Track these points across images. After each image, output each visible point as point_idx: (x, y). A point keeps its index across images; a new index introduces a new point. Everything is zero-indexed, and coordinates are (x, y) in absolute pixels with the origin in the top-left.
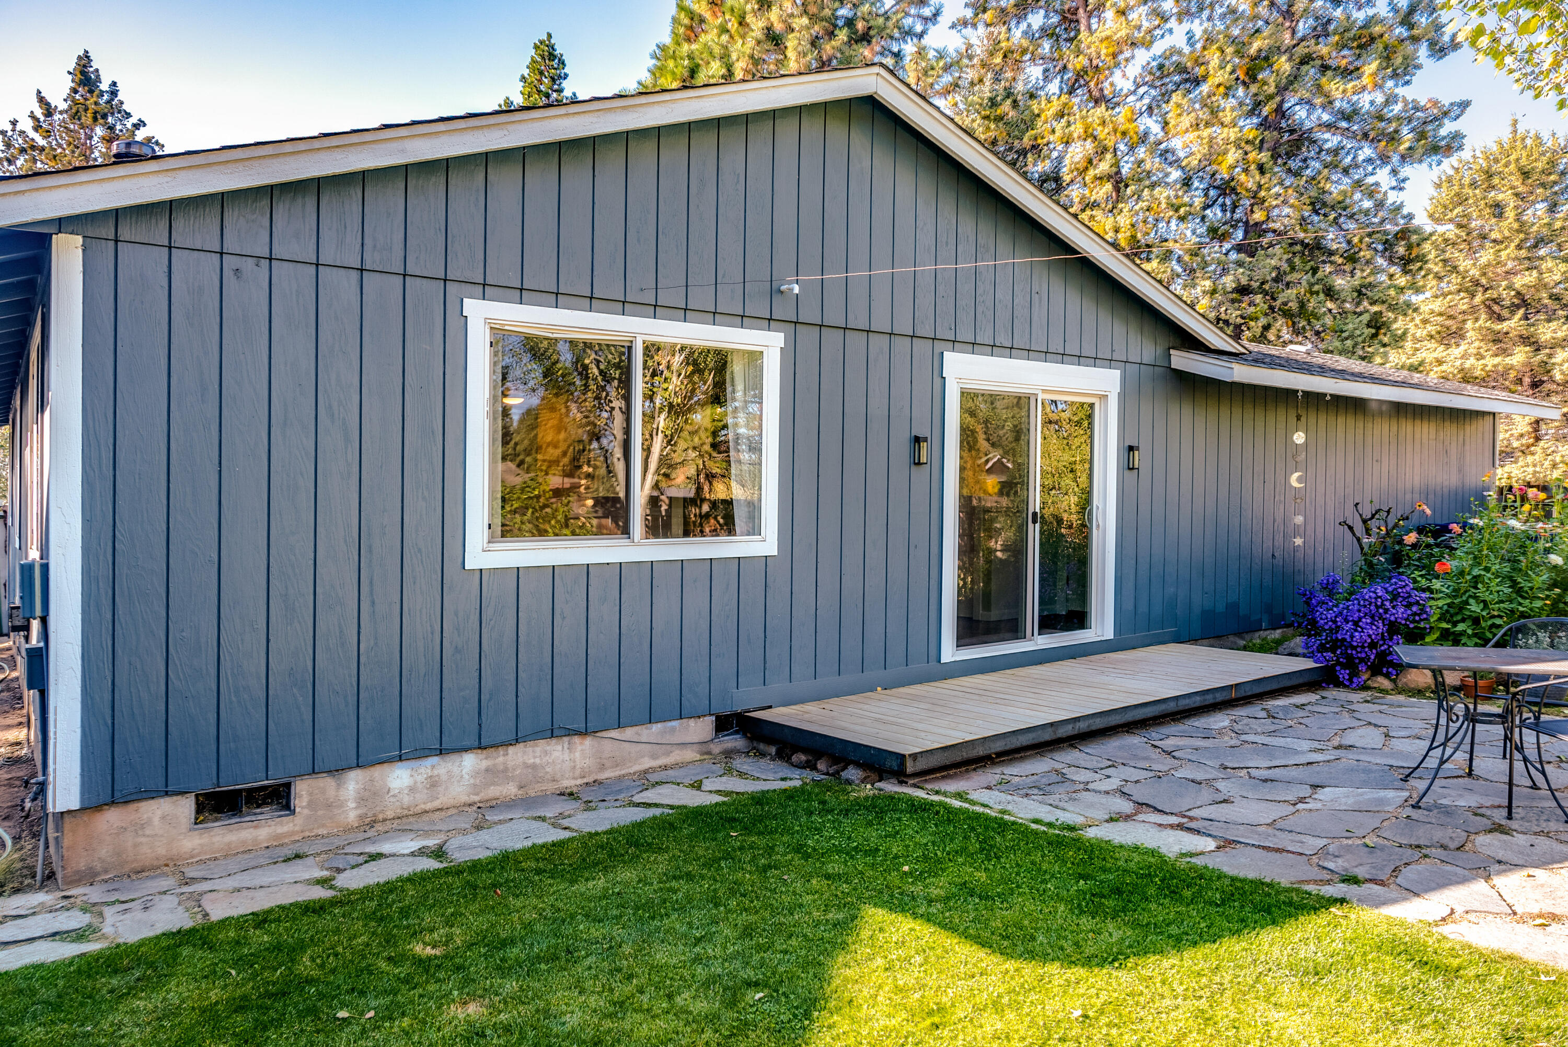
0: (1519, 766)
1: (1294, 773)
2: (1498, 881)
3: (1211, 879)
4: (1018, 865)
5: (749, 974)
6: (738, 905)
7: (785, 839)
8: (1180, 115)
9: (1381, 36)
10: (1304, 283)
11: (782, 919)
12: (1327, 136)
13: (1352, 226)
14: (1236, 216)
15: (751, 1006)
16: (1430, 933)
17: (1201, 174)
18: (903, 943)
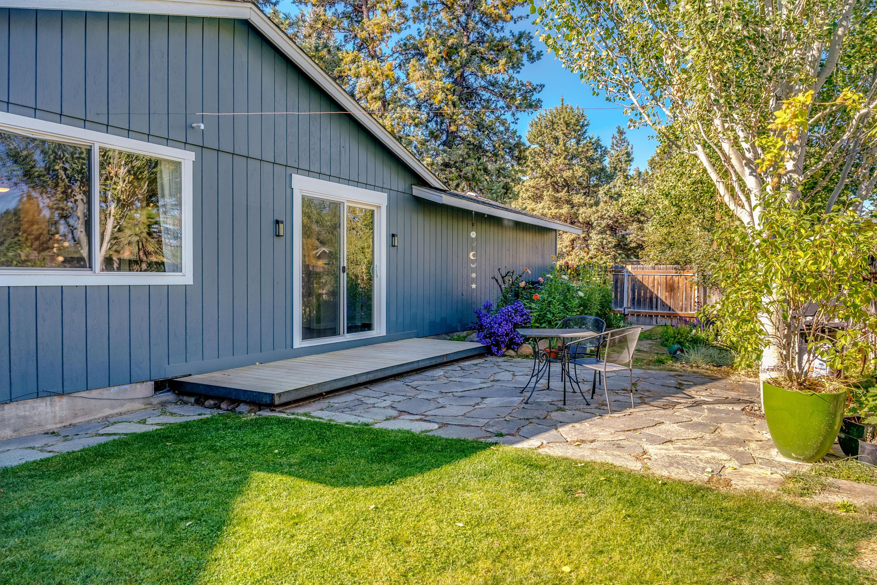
0: (568, 384)
1: (473, 393)
2: (560, 430)
3: (436, 441)
4: (339, 444)
5: (182, 513)
6: (173, 480)
7: (202, 443)
8: (415, 71)
9: (508, 47)
10: (474, 164)
11: (202, 484)
12: (484, 93)
13: (495, 139)
14: (443, 128)
15: (184, 530)
16: (533, 453)
17: (425, 104)
18: (276, 487)
